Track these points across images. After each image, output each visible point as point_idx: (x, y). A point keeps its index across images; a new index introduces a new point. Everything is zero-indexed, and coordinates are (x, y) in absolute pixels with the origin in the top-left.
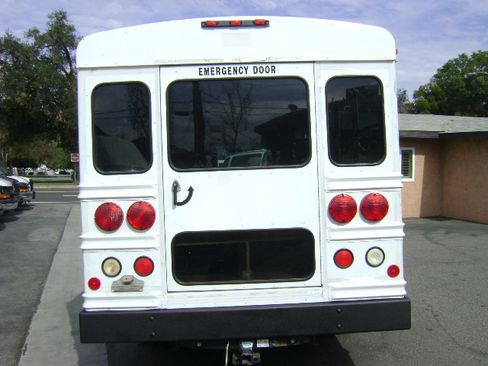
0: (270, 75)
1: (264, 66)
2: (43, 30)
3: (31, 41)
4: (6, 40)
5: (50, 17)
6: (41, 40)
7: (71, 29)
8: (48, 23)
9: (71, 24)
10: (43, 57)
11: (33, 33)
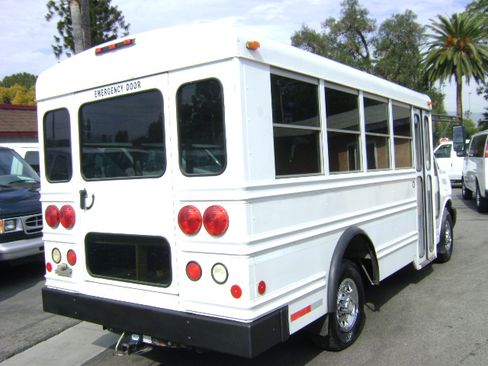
0: (138, 90)
1: (133, 82)
2: (338, 18)
3: (328, 31)
4: (303, 33)
5: (343, 5)
6: (336, 29)
7: (364, 13)
8: (342, 11)
9: (362, 8)
10: (340, 45)
11: (329, 22)
